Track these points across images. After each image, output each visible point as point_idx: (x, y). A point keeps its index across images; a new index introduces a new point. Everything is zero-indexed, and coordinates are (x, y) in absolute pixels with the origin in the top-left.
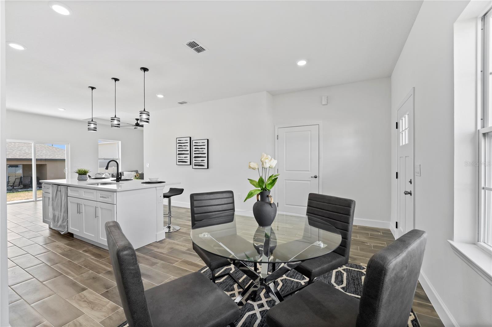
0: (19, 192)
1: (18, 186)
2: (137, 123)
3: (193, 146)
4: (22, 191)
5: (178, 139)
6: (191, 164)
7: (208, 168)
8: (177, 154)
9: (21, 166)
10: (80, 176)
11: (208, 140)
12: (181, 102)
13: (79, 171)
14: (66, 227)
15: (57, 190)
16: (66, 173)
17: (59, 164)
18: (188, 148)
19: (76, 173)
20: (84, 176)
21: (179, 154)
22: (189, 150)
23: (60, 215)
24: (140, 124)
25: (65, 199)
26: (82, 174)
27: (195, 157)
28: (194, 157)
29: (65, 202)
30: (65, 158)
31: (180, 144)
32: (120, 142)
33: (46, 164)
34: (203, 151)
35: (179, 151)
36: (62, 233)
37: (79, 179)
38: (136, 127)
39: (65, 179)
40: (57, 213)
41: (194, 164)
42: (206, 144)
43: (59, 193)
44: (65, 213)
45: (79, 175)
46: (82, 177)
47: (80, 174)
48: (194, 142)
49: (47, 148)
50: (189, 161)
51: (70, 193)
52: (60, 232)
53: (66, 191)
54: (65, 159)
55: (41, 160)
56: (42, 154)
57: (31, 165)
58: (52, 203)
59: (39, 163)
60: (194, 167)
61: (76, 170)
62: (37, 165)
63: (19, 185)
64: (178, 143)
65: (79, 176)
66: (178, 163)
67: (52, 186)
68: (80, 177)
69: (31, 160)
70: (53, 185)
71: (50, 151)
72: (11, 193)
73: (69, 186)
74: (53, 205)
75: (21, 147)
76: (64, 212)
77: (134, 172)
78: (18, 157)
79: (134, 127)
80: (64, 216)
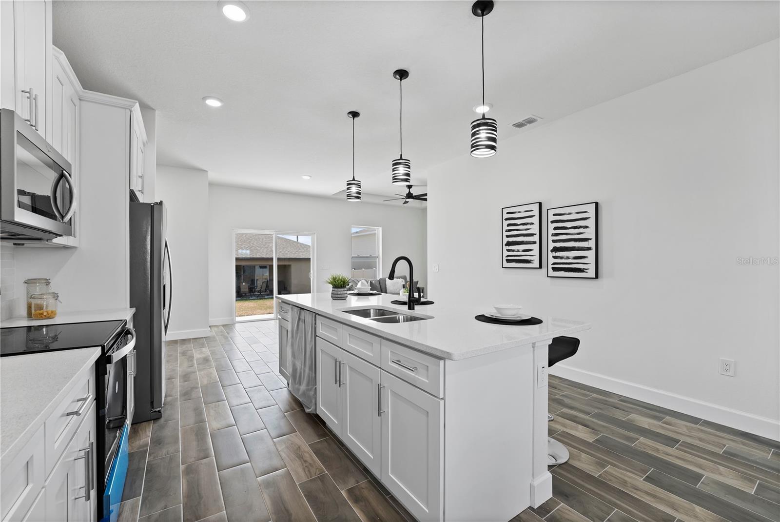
0: (265, 299)
1: (265, 292)
2: (409, 192)
3: (549, 223)
4: (268, 298)
5: (505, 211)
6: (541, 267)
7: (597, 277)
8: (505, 242)
9: (268, 266)
10: (336, 290)
11: (597, 204)
12: (520, 120)
13: (334, 279)
14: (314, 401)
15: (299, 319)
16: (311, 279)
17: (303, 265)
18: (535, 229)
19: (329, 283)
20: (342, 290)
21: (508, 244)
22: (537, 232)
23: (304, 371)
24: (414, 195)
25: (311, 341)
26: (340, 286)
27: (555, 250)
28: (550, 248)
29: (312, 348)
30: (310, 256)
31: (511, 220)
32: (380, 229)
33: (290, 266)
34: (582, 233)
35: (507, 236)
36: (307, 411)
37: (335, 297)
38: (407, 200)
39: (310, 293)
40: (299, 365)
41: (550, 267)
42: (592, 214)
43: (302, 325)
44: (312, 371)
45: (333, 287)
46: (339, 293)
47: (335, 286)
48: (551, 213)
49: (292, 245)
50: (536, 259)
51: (321, 331)
52: (305, 408)
53: (314, 323)
54: (310, 258)
55: (285, 259)
56: (287, 252)
57: (273, 265)
58: (292, 342)
59: (282, 263)
60: (552, 273)
61: (329, 277)
62: (278, 265)
63: (266, 290)
64: (506, 219)
65: (334, 289)
66: (506, 264)
67: (292, 309)
68: (335, 292)
69: (272, 259)
70: (294, 307)
71: (295, 248)
72: (258, 300)
73: (319, 315)
74: (292, 345)
75: (268, 244)
76: (311, 368)
77: (401, 280)
78: (264, 256)
79: (404, 200)
80: (311, 375)
